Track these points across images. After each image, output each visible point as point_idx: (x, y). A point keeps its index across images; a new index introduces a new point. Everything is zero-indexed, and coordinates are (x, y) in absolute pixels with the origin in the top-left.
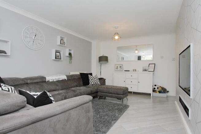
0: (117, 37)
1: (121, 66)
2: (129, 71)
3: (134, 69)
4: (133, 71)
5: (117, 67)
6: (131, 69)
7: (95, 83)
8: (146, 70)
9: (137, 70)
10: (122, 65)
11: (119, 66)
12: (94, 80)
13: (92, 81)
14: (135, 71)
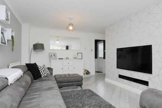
0: (71, 28)
1: (54, 54)
2: (63, 59)
3: (67, 57)
4: (67, 59)
5: (51, 55)
6: (64, 57)
7: (47, 74)
8: (76, 58)
9: (69, 58)
10: (56, 53)
11: (53, 54)
12: (46, 70)
13: (44, 72)
14: (68, 59)
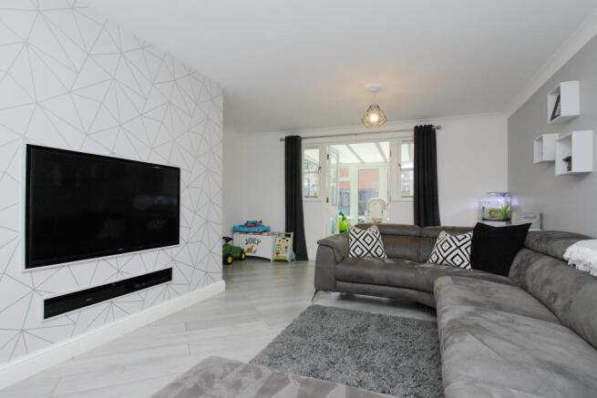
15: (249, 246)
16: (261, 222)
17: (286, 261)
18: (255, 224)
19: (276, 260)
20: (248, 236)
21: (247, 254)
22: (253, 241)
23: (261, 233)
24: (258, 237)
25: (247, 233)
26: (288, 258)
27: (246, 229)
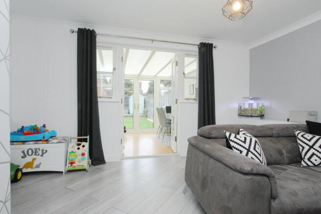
15: (29, 159)
16: (44, 126)
17: (85, 170)
18: (35, 130)
19: (69, 171)
20: (26, 147)
21: (24, 171)
22: (35, 152)
23: (47, 141)
24: (42, 146)
25: (24, 142)
26: (86, 166)
27: (23, 138)
